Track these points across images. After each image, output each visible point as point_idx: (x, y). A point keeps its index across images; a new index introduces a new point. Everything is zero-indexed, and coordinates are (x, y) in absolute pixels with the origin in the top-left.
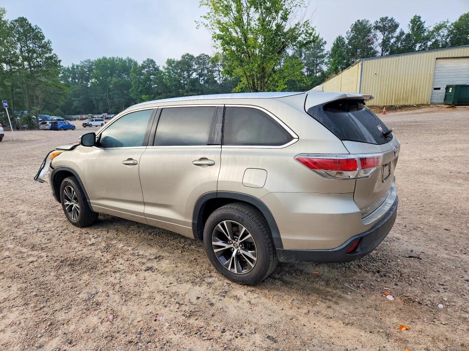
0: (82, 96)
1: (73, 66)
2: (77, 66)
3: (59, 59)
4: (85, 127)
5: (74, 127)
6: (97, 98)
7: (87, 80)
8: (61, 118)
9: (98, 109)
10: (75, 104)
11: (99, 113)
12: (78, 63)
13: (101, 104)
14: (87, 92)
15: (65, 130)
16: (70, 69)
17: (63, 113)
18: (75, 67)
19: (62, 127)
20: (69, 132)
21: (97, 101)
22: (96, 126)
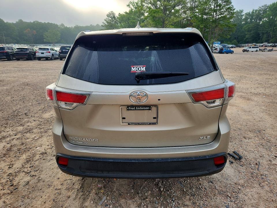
0: (253, 31)
1: (253, 11)
2: (256, 11)
3: (234, 8)
4: (244, 52)
5: (233, 52)
6: (263, 32)
7: (260, 20)
8: (234, 46)
9: (262, 39)
10: (247, 36)
11: (262, 43)
12: (257, 9)
13: (265, 36)
14: (257, 28)
15: (227, 53)
16: (251, 13)
17: (237, 42)
18: (254, 12)
19: (225, 52)
20: (229, 55)
21: (263, 34)
22: (252, 52)
